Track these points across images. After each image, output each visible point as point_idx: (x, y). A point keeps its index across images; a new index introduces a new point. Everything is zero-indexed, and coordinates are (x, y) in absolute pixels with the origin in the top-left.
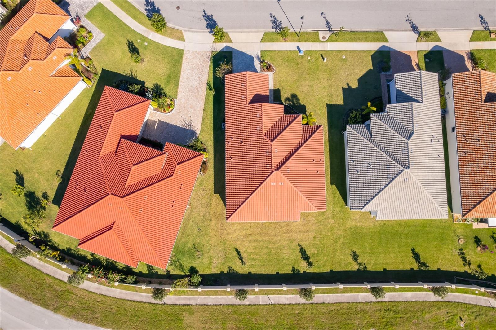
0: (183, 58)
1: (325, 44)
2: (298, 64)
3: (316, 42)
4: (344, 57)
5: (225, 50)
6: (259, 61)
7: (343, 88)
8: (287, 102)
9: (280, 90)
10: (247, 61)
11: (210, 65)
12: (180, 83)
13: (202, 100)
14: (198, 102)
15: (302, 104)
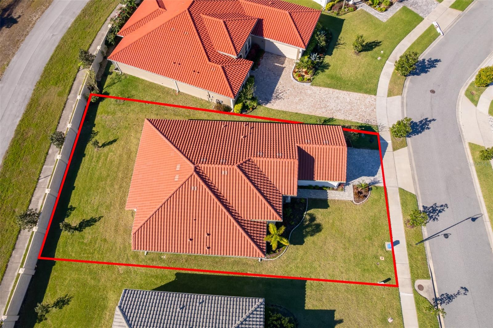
0: (365, 95)
1: (410, 289)
2: (370, 239)
3: (412, 272)
4: (390, 320)
5: (381, 141)
6: (370, 183)
7: (334, 311)
8: (308, 217)
9: (327, 208)
10: (369, 167)
11: (358, 123)
12: (331, 90)
13: (310, 112)
14: (307, 108)
15: (305, 240)
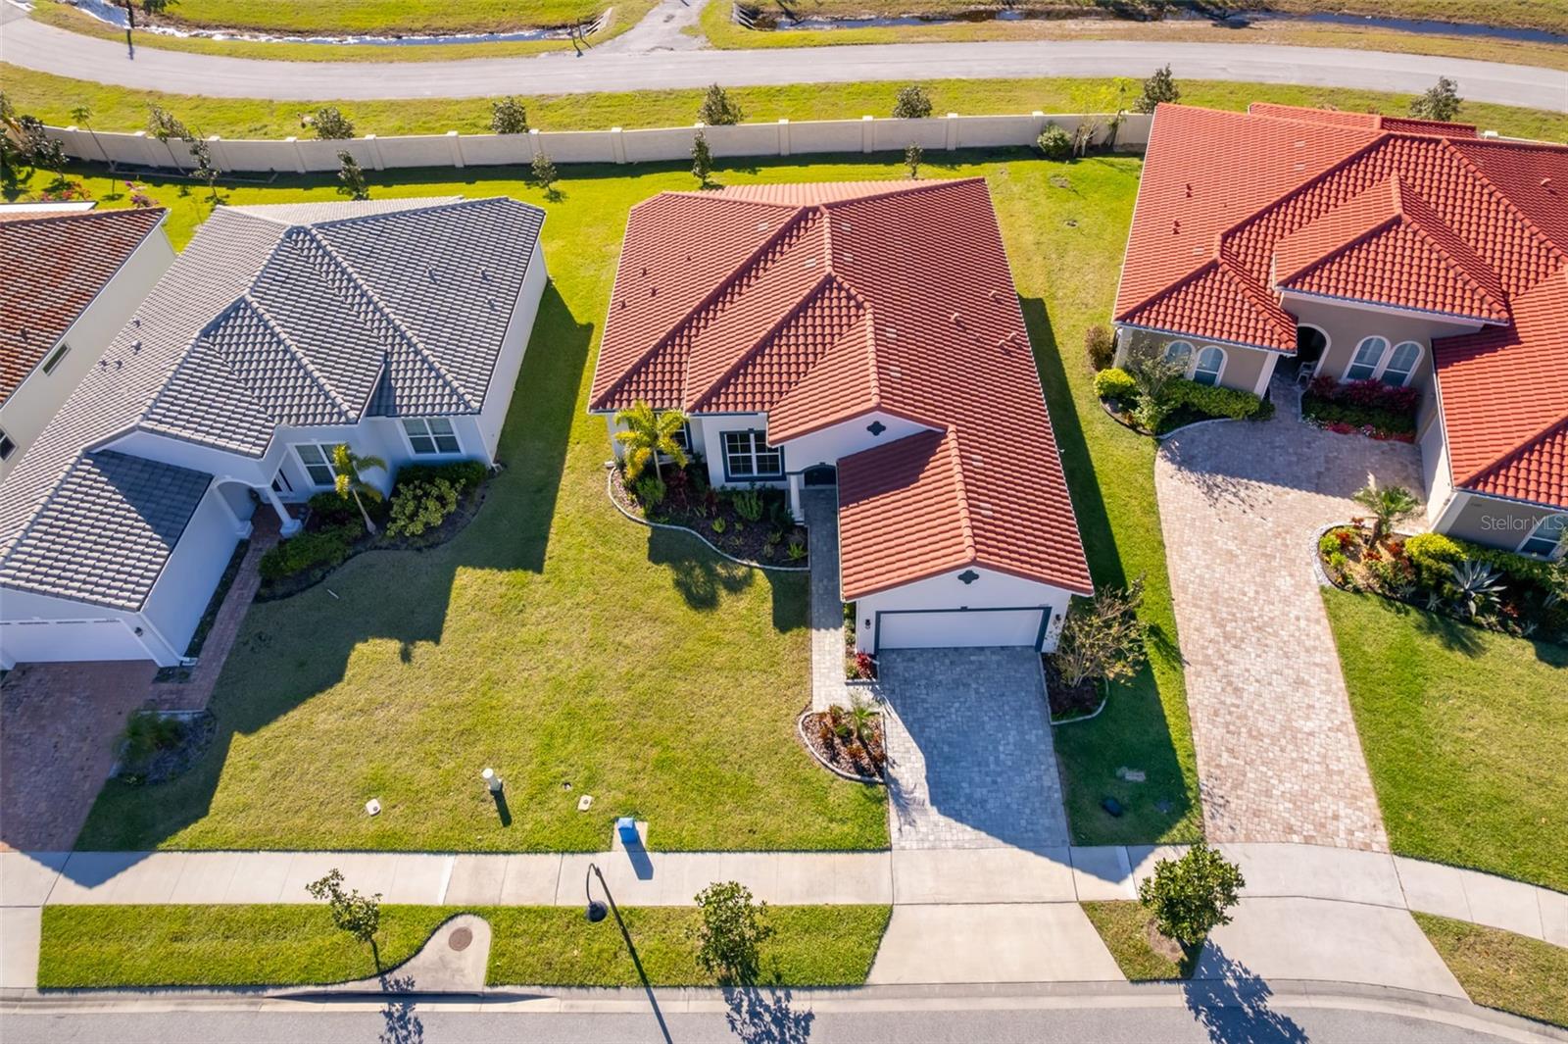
0: (1373, 800)
2: (661, 765)
3: (521, 910)
4: (372, 805)
6: (895, 781)
7: (437, 642)
8: (740, 572)
10: (971, 783)
11: (1192, 755)
12: (1333, 659)
13: (1184, 589)
14: (1201, 577)
15: (664, 566)
